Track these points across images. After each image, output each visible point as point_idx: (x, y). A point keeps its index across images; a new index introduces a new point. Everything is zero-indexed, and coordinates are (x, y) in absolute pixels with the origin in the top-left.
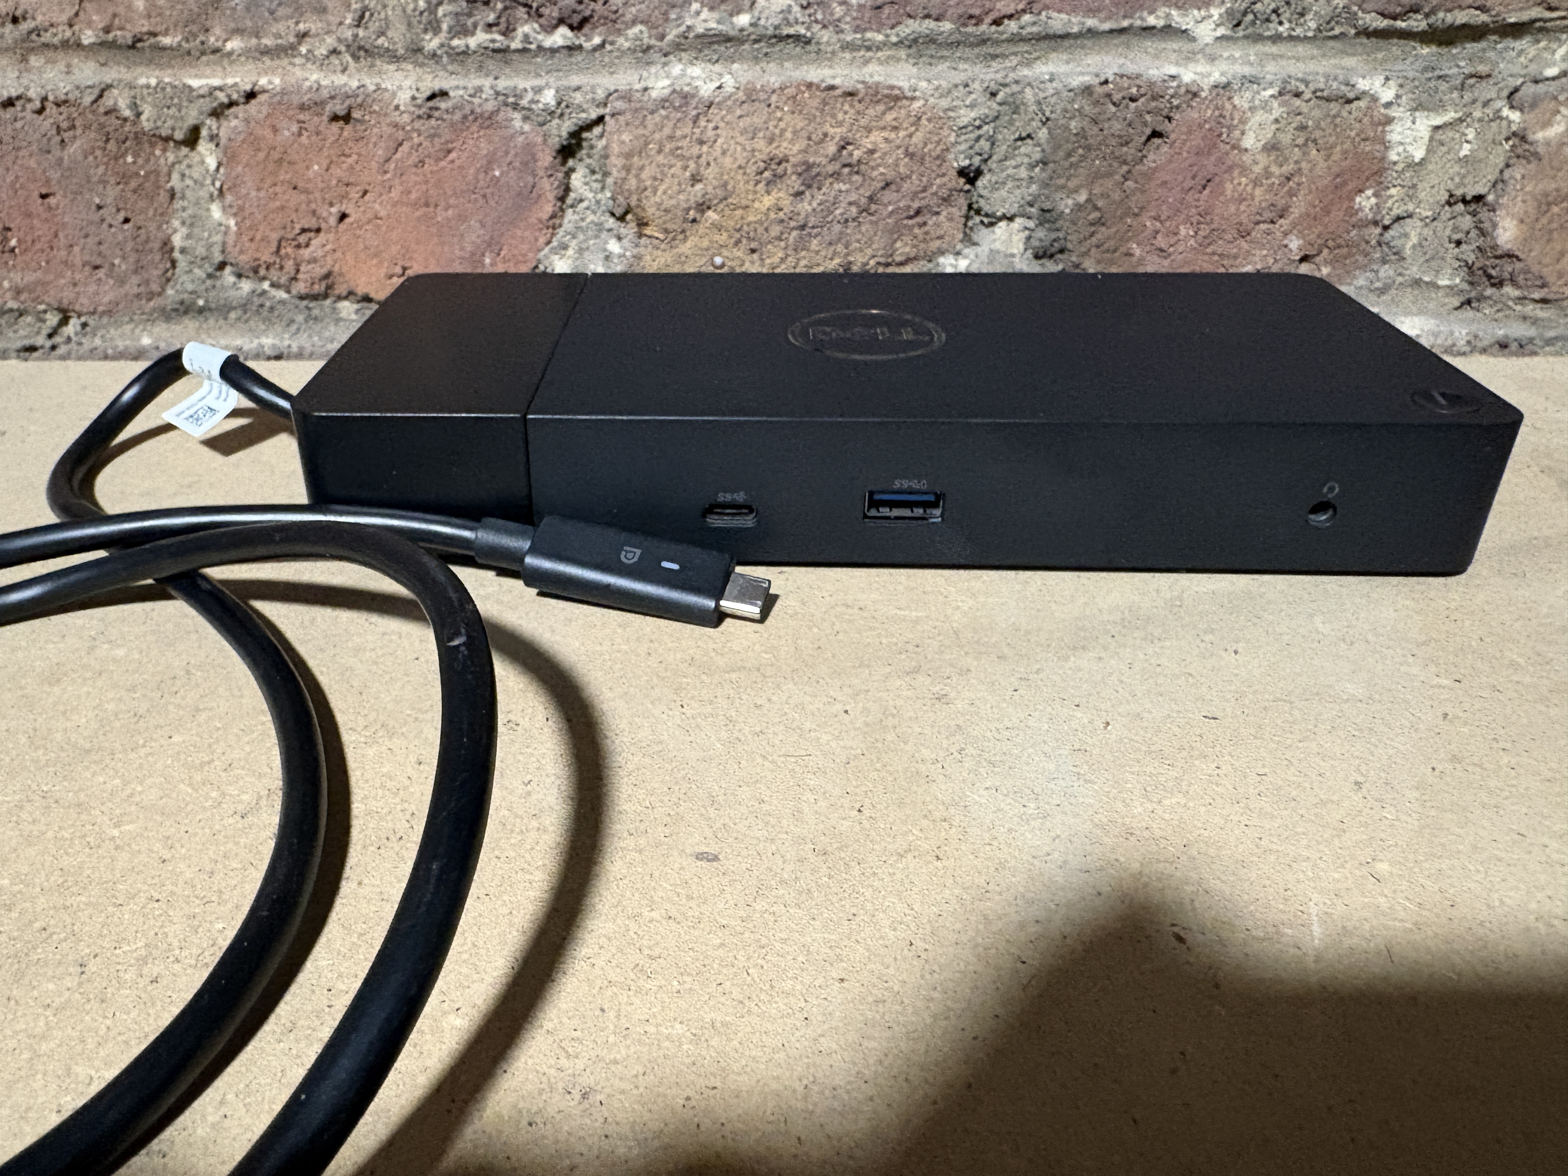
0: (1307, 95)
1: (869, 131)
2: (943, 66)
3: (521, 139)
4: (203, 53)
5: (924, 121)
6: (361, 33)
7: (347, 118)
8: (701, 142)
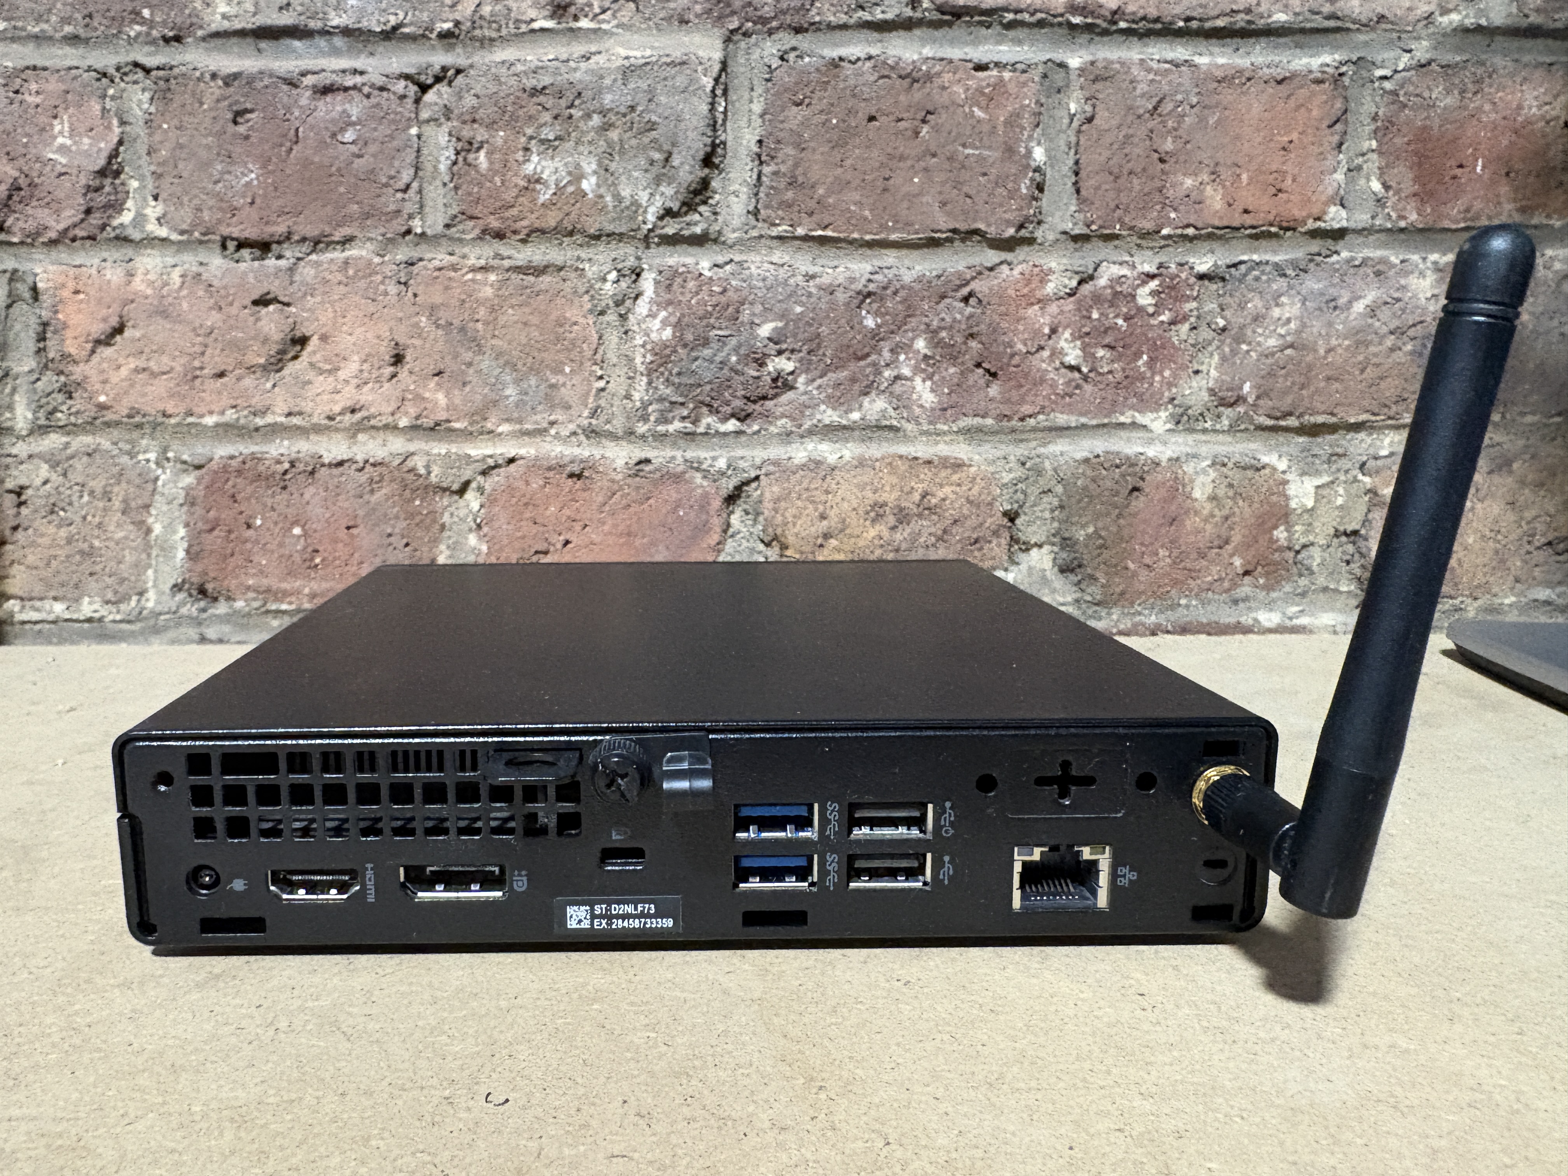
0: (1230, 465)
1: (941, 486)
2: (987, 446)
3: (699, 491)
4: (481, 433)
5: (978, 480)
6: (594, 421)
7: (579, 476)
8: (827, 492)
